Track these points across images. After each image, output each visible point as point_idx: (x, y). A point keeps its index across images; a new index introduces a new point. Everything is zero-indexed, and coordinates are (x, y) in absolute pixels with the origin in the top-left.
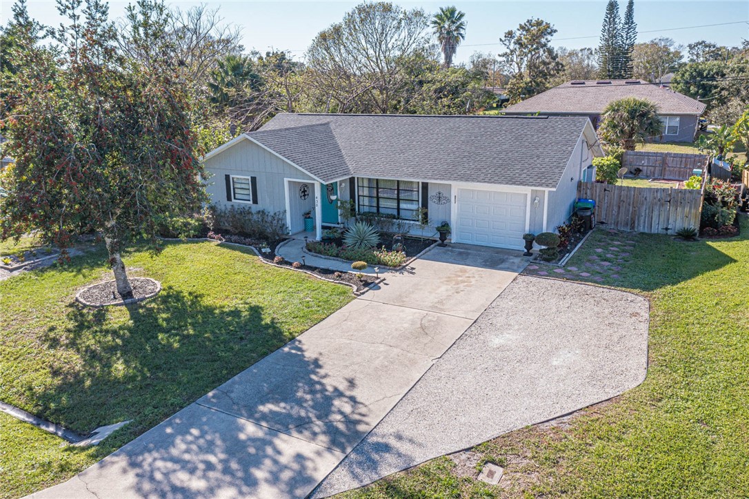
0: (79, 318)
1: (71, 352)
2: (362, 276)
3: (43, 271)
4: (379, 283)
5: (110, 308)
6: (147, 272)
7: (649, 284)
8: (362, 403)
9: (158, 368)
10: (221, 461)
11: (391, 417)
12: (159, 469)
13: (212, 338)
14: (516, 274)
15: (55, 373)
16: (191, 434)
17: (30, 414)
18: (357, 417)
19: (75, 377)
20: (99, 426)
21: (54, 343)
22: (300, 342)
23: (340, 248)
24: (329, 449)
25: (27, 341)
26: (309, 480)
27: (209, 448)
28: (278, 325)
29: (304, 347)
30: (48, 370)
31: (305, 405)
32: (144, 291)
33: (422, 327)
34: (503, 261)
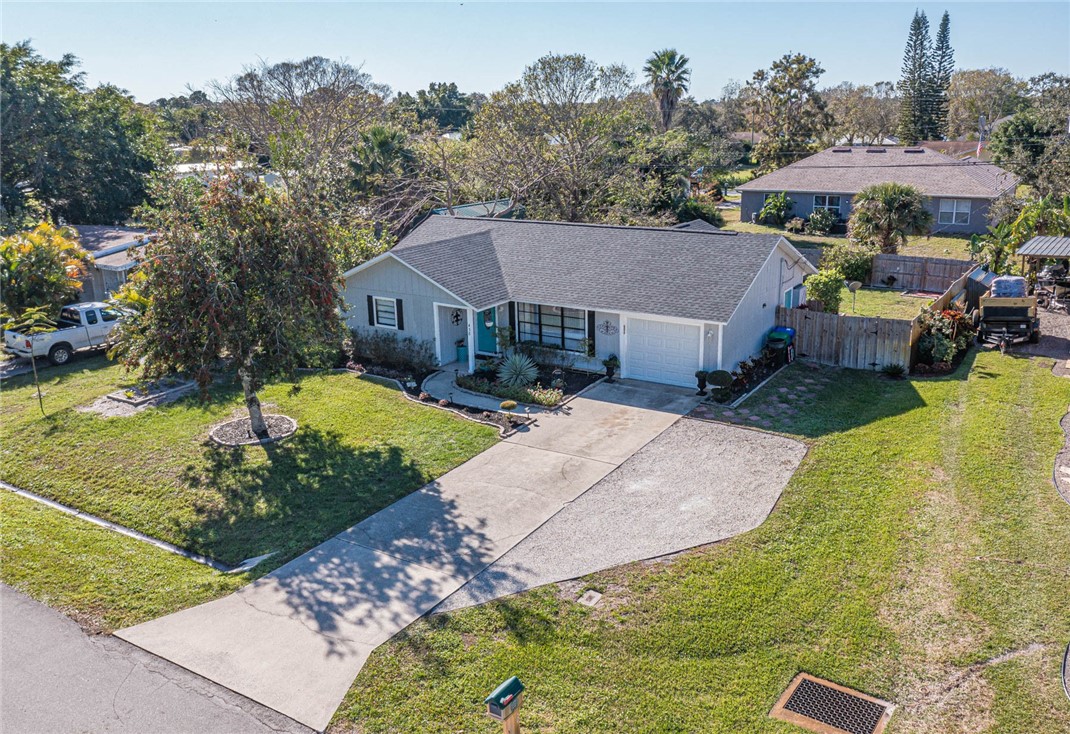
0: (216, 457)
1: (213, 491)
2: (512, 417)
3: (170, 406)
4: (530, 424)
5: (246, 448)
6: (282, 409)
7: (818, 429)
8: (489, 540)
9: (299, 507)
10: (358, 583)
11: (513, 553)
12: (305, 588)
13: (350, 478)
14: (680, 416)
15: (200, 511)
16: (333, 563)
17: (179, 547)
18: (483, 551)
19: (219, 515)
20: (246, 558)
21: (195, 482)
22: (439, 484)
23: (492, 384)
24: (454, 576)
25: (166, 480)
26: (433, 598)
27: (350, 573)
28: (418, 467)
29: (442, 489)
30: (192, 508)
31: (437, 540)
32: (280, 430)
33: (562, 472)
34: (670, 401)
